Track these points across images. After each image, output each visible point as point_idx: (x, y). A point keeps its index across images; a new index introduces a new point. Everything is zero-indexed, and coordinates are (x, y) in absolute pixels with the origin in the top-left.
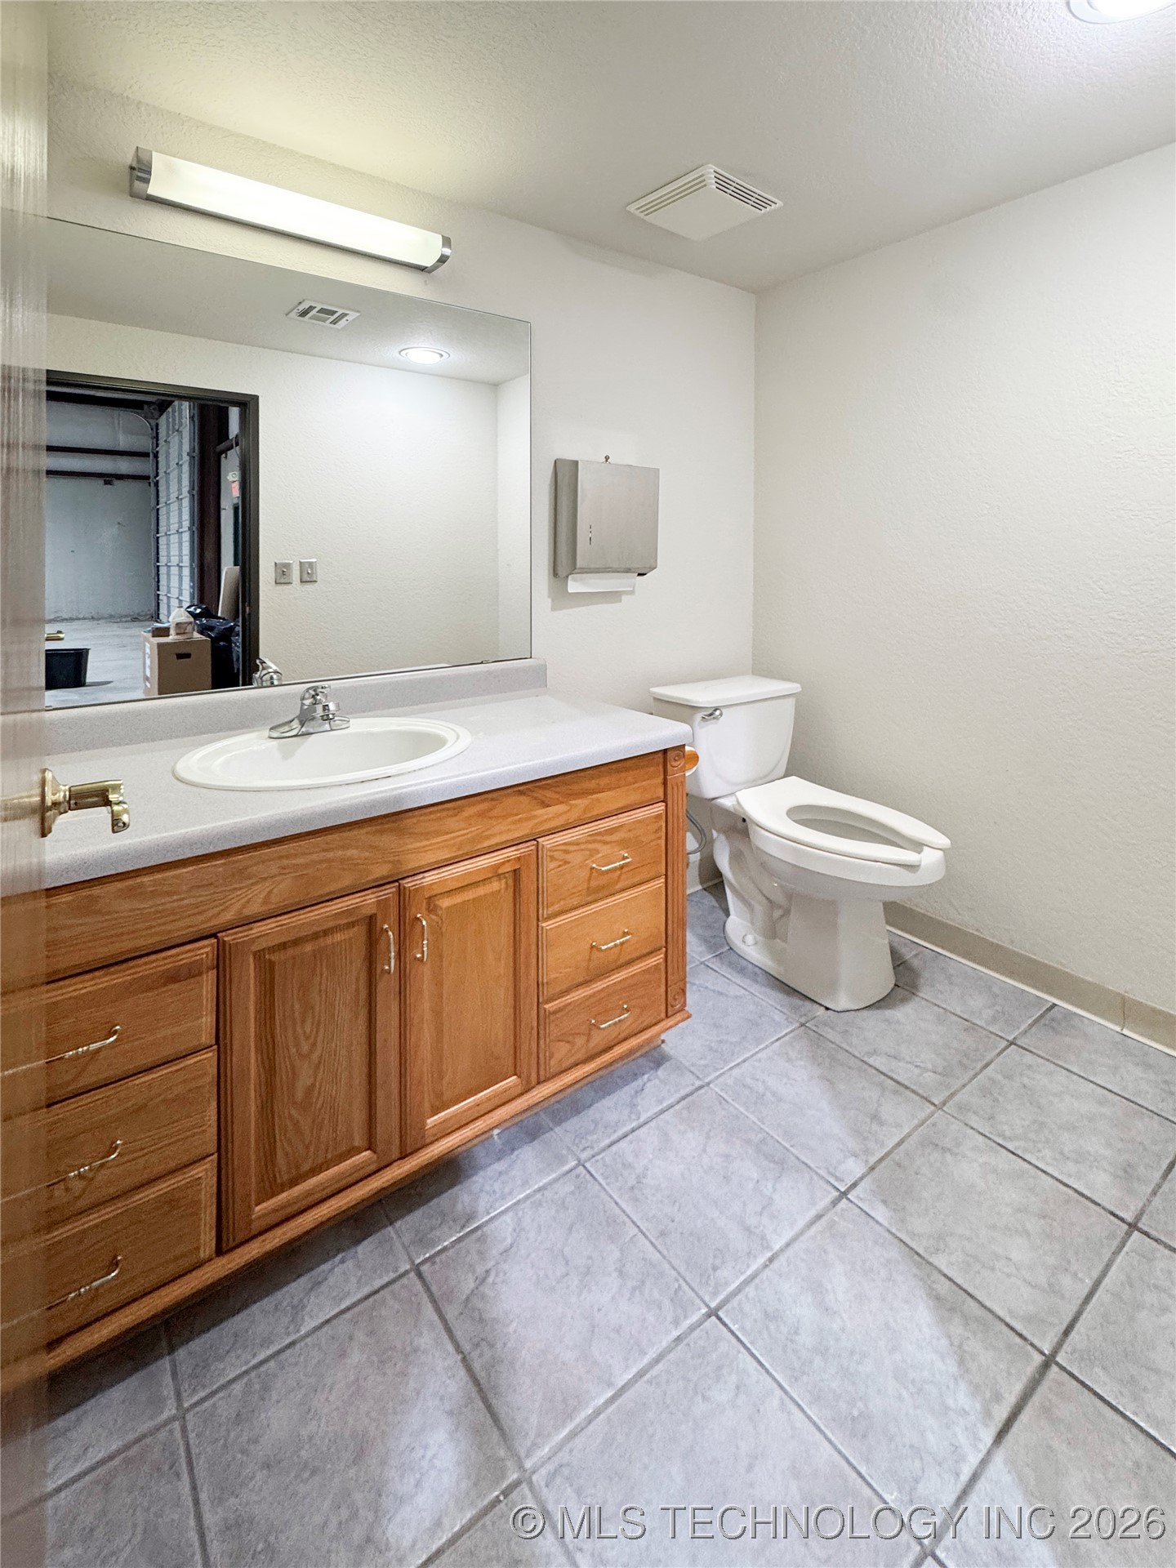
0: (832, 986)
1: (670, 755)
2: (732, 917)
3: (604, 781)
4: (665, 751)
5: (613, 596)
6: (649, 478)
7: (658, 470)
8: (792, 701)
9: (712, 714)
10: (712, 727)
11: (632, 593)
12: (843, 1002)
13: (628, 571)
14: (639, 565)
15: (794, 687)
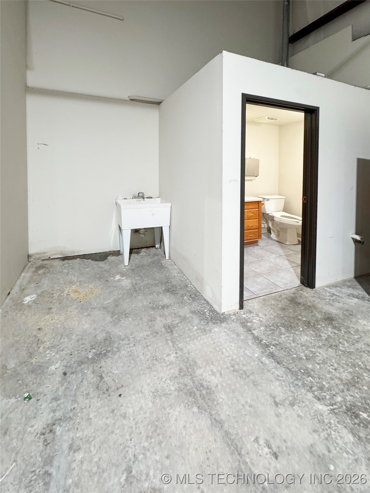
0: (286, 241)
1: (259, 202)
2: (272, 235)
3: (250, 204)
4: (258, 201)
5: (251, 180)
6: (258, 160)
7: (259, 160)
8: (284, 200)
9: (268, 200)
10: (268, 202)
11: (255, 180)
12: (288, 243)
13: (254, 176)
14: (256, 175)
15: (285, 197)
